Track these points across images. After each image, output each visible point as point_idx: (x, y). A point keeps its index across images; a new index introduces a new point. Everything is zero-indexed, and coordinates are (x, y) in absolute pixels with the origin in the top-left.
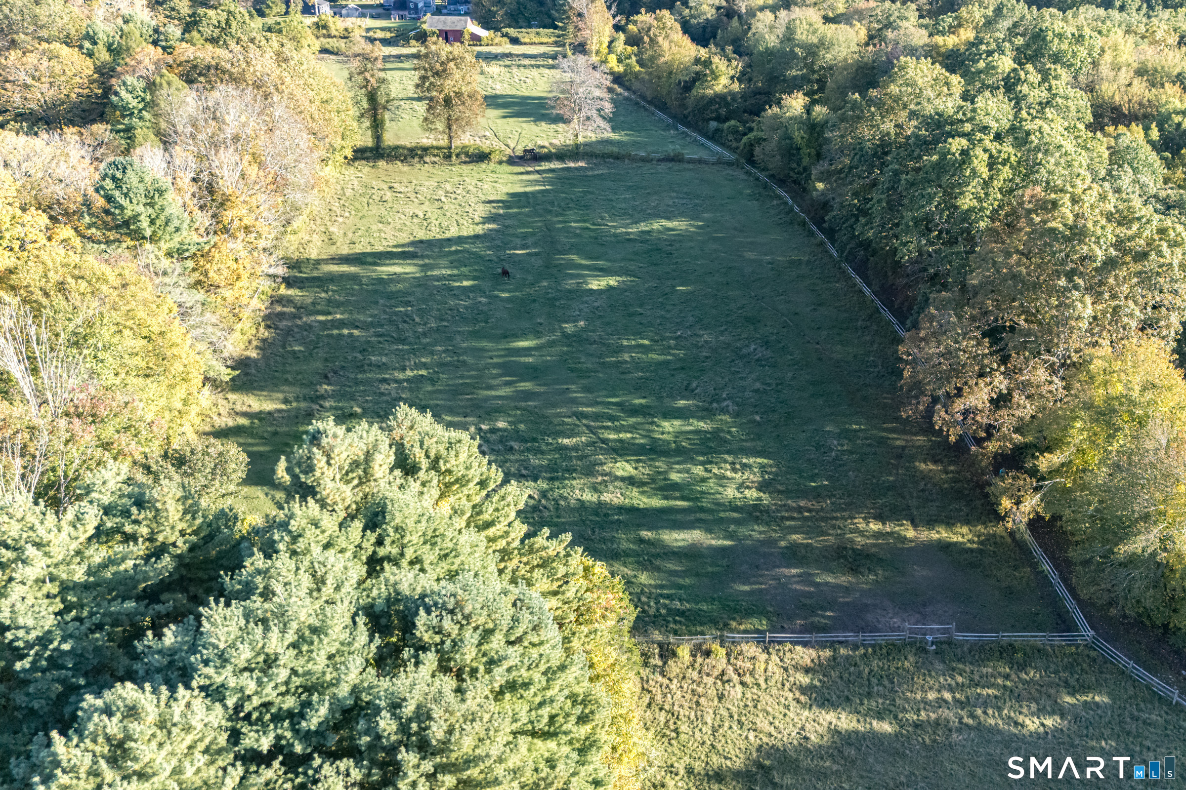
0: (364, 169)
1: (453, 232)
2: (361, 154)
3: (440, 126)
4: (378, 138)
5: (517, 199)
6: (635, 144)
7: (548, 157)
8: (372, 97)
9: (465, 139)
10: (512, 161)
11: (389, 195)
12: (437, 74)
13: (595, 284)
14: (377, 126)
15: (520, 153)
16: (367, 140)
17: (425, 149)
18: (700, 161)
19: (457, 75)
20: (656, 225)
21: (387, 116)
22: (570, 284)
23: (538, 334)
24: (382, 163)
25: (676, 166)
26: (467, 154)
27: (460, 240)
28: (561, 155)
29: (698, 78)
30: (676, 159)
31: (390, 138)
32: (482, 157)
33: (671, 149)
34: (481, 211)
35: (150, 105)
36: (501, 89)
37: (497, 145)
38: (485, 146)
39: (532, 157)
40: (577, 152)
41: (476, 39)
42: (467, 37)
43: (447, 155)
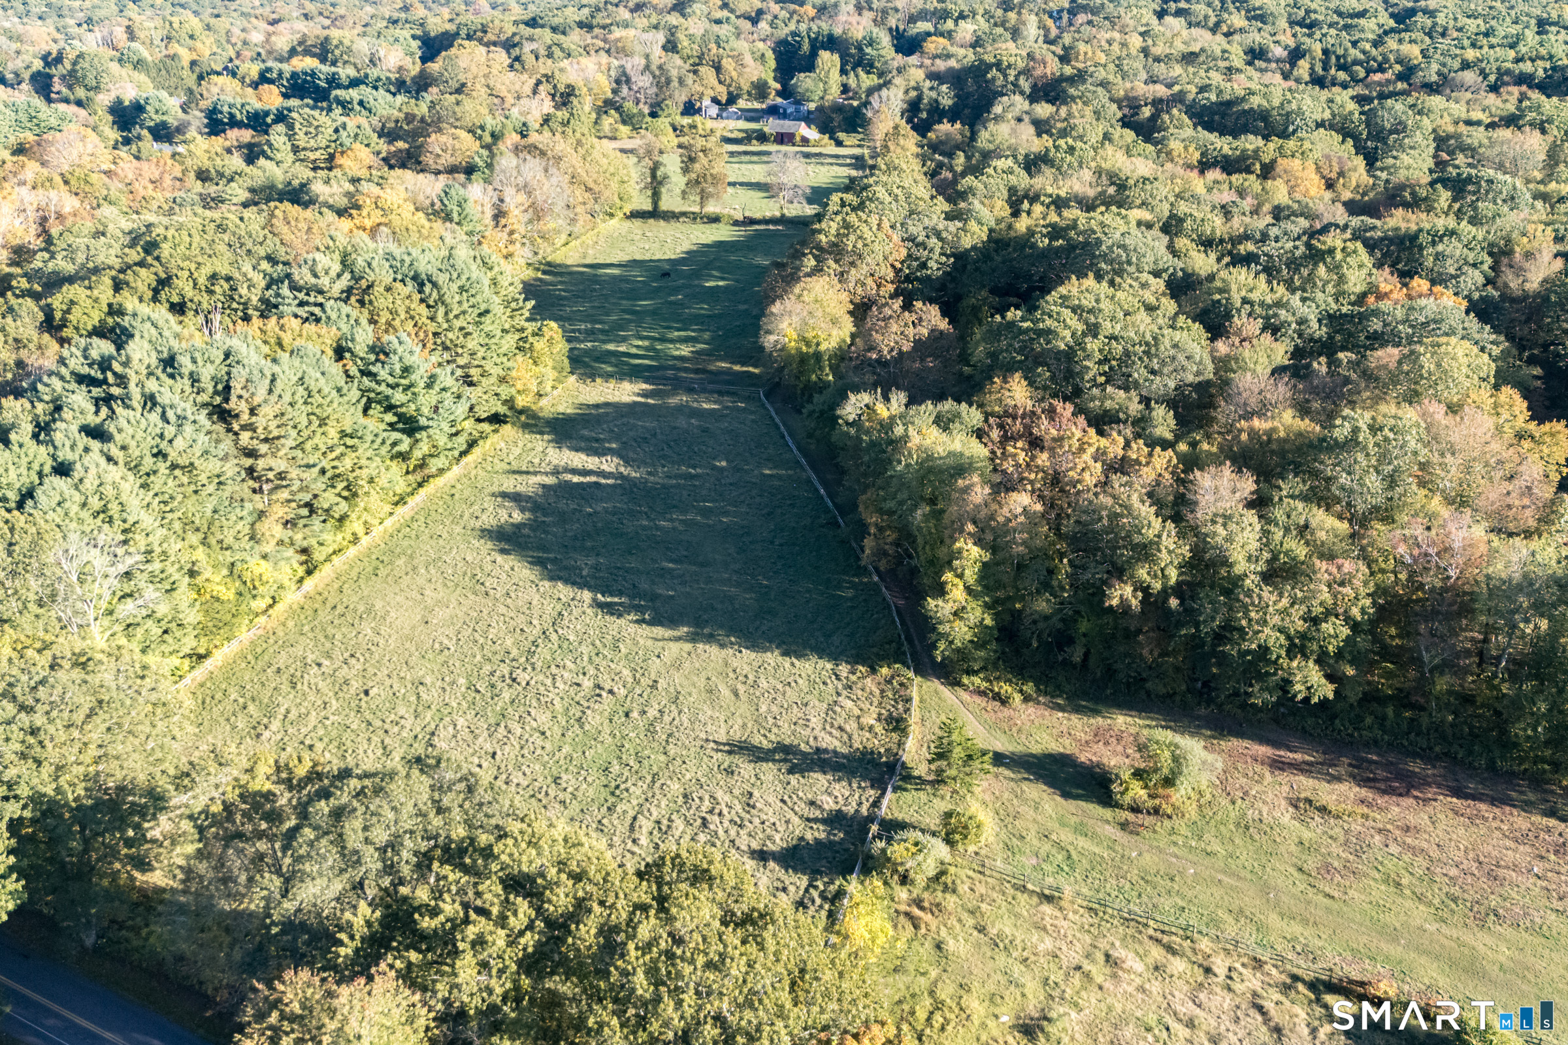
3: (696, 197)
4: (655, 204)
7: (760, 222)
8: (654, 174)
9: (711, 208)
10: (736, 223)
12: (691, 160)
13: (709, 284)
14: (656, 196)
15: (745, 218)
16: (648, 206)
17: (684, 214)
19: (703, 160)
21: (663, 189)
22: (696, 282)
24: (652, 221)
26: (709, 217)
28: (769, 221)
32: (715, 219)
37: (737, 212)
38: (727, 213)
39: (750, 221)
40: (782, 220)
41: (805, 141)
42: (798, 138)
43: (694, 217)
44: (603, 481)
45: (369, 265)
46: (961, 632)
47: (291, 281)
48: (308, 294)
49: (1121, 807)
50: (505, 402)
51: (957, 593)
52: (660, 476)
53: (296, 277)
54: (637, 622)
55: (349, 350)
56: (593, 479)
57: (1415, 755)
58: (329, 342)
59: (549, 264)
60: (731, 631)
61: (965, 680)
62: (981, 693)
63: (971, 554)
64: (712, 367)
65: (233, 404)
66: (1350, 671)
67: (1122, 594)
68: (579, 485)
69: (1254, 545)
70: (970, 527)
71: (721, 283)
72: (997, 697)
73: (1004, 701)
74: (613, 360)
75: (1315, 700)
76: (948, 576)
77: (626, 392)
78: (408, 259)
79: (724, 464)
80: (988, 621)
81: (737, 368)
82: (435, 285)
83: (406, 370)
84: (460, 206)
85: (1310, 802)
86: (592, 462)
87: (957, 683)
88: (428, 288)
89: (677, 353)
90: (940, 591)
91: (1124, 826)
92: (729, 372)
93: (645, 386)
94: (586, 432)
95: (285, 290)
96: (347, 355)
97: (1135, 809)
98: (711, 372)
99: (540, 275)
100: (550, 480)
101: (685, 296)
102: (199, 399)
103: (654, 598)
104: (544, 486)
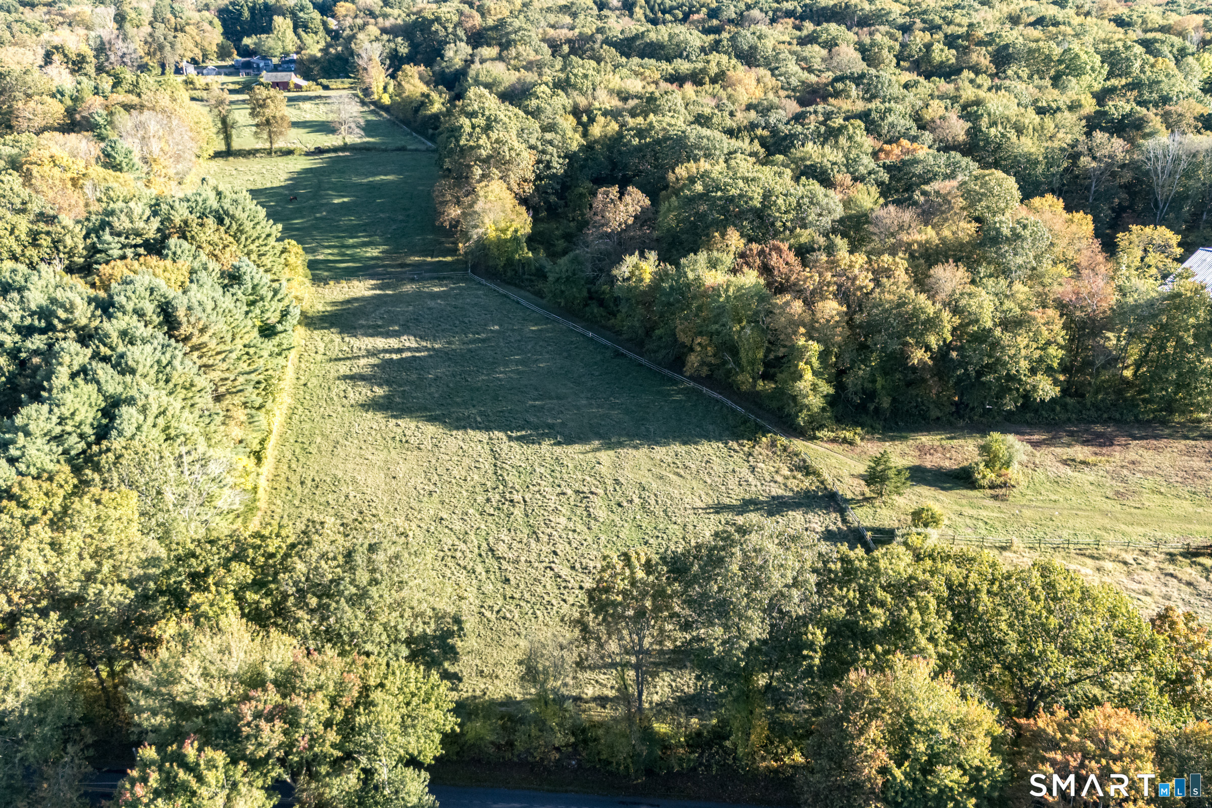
0: (220, 162)
1: (269, 185)
2: (218, 155)
3: (265, 136)
4: (228, 144)
5: (307, 171)
6: (383, 143)
7: (328, 151)
8: (224, 121)
9: (280, 144)
10: (308, 154)
11: (234, 172)
12: (261, 106)
13: (336, 201)
14: (228, 138)
15: (312, 149)
16: (223, 148)
17: (257, 151)
18: (416, 150)
19: (272, 106)
20: (378, 178)
21: (234, 132)
22: (325, 201)
23: (302, 218)
24: (231, 159)
25: (401, 153)
26: (281, 151)
27: (272, 188)
28: (335, 150)
29: (423, 104)
30: (403, 149)
31: (236, 145)
32: (289, 152)
33: (400, 144)
34: (286, 176)
35: (110, 123)
36: (309, 117)
37: (299, 146)
38: (292, 147)
39: (319, 151)
40: (345, 148)
41: (298, 87)
42: (292, 86)
43: (269, 152)
44: (417, 354)
45: (172, 207)
47: (112, 227)
48: (127, 238)
49: (984, 487)
51: (808, 376)
52: (458, 344)
53: (116, 224)
54: (555, 444)
56: (409, 354)
60: (632, 436)
61: (818, 434)
62: (834, 441)
64: (408, 262)
67: (916, 356)
68: (402, 360)
70: (802, 330)
71: (346, 200)
72: (845, 441)
73: (851, 443)
74: (321, 266)
75: (1048, 399)
76: (801, 365)
77: (361, 288)
78: (200, 200)
79: (497, 327)
80: (832, 392)
81: (429, 259)
82: (233, 217)
85: (1073, 460)
86: (394, 343)
87: (814, 438)
88: (227, 221)
89: (368, 255)
91: (995, 497)
92: (425, 263)
93: (373, 282)
94: (363, 322)
95: (107, 237)
97: (993, 487)
98: (409, 265)
100: (373, 361)
101: (328, 212)
103: (551, 427)
104: (374, 366)
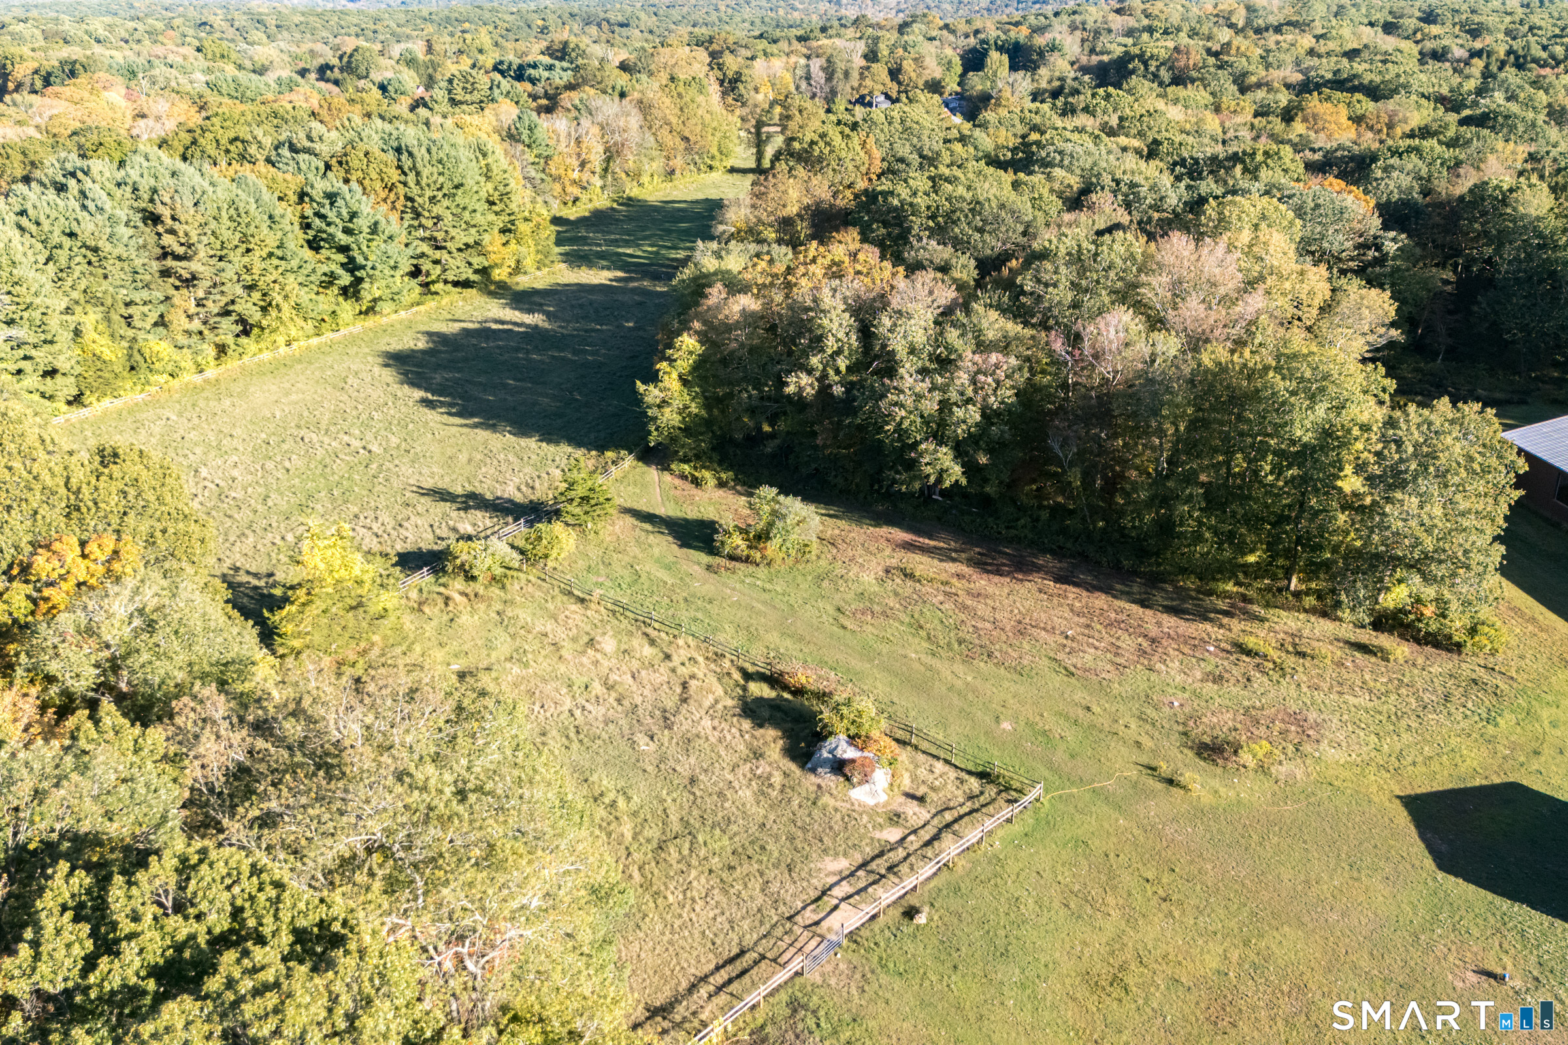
44: (516, 329)
46: (670, 417)
50: (476, 272)
51: (672, 383)
52: (571, 328)
53: (295, 140)
55: (307, 195)
57: (1044, 551)
58: (293, 187)
59: (630, 199)
61: (673, 465)
62: (683, 477)
63: (688, 343)
65: (160, 209)
66: (983, 460)
67: (801, 383)
68: (494, 331)
69: (920, 338)
70: (697, 325)
73: (697, 482)
75: (947, 484)
76: (663, 366)
80: (694, 408)
82: (411, 154)
83: (353, 215)
84: (530, 129)
87: (666, 468)
88: (404, 157)
90: (653, 377)
91: (711, 567)
93: (621, 274)
96: (307, 199)
97: (732, 558)
99: (615, 205)
102: (136, 205)
